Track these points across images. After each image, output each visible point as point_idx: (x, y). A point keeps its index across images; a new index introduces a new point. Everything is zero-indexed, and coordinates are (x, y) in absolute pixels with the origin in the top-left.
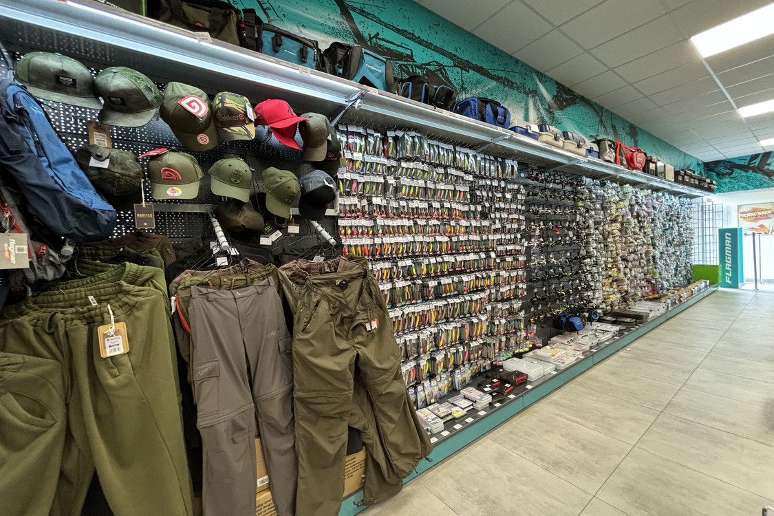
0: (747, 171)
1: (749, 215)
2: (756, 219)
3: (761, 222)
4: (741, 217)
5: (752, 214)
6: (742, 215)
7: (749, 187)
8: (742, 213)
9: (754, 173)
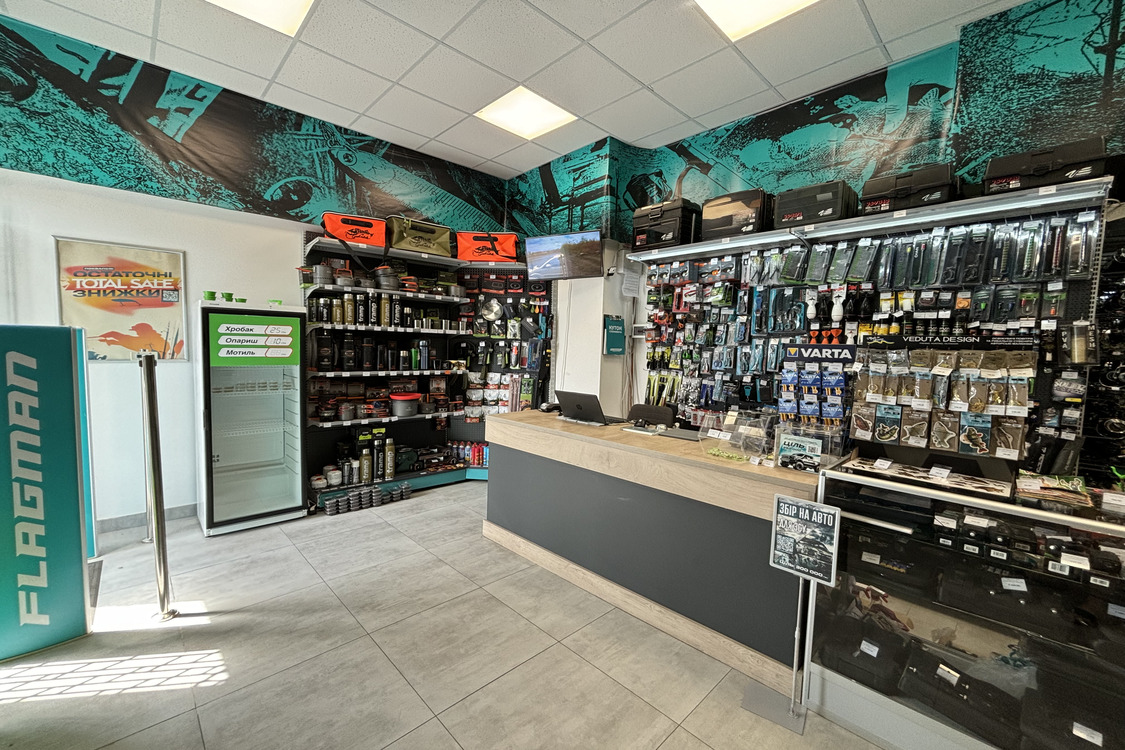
0: (88, 108)
1: (99, 282)
2: (126, 300)
3: (142, 315)
4: (72, 287)
5: (111, 283)
6: (76, 278)
7: (96, 172)
8: (75, 272)
9: (117, 129)
